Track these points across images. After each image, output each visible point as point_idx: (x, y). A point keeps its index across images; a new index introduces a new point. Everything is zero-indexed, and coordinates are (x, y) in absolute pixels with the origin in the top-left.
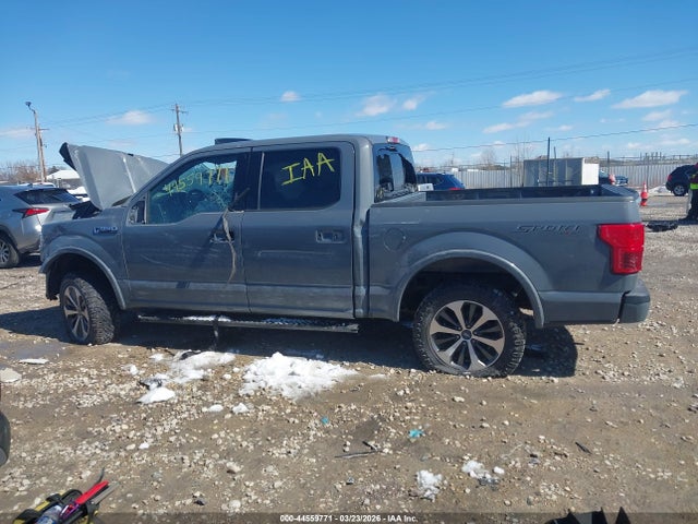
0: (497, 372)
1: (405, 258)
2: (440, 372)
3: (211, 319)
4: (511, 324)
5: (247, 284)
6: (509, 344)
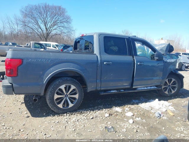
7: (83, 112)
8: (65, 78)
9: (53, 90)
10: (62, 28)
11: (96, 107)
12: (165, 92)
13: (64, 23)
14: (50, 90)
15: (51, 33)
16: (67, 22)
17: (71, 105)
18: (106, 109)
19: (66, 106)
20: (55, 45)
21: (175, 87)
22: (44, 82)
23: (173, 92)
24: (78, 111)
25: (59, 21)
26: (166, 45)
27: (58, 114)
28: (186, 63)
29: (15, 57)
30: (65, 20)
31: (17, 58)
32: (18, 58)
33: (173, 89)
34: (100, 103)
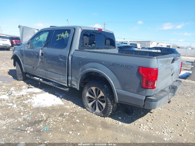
0: (102, 115)
1: (81, 69)
2: (87, 110)
3: (38, 79)
4: (108, 99)
5: (45, 70)
6: (107, 106)
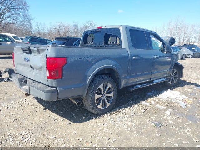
7: (119, 110)
8: (103, 76)
9: (94, 90)
10: (17, 16)
11: (127, 104)
12: (169, 83)
13: (20, 10)
14: (92, 90)
15: (3, 21)
16: (23, 8)
17: (108, 104)
18: (137, 105)
19: (103, 106)
20: (13, 37)
21: (176, 77)
22: (87, 82)
23: (175, 82)
24: (115, 110)
25: (12, 7)
26: (170, 38)
27: (100, 115)
28: (190, 55)
29: (60, 55)
30: (20, 6)
31: (61, 56)
32: (63, 56)
33: (175, 79)
34: (123, 99)
